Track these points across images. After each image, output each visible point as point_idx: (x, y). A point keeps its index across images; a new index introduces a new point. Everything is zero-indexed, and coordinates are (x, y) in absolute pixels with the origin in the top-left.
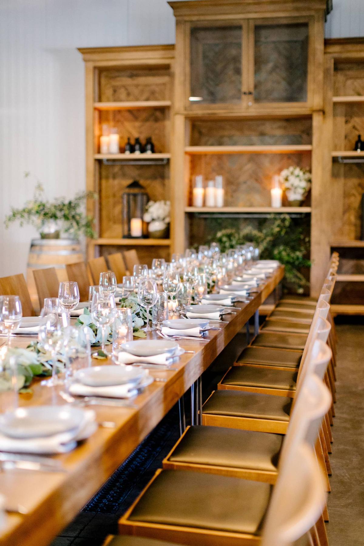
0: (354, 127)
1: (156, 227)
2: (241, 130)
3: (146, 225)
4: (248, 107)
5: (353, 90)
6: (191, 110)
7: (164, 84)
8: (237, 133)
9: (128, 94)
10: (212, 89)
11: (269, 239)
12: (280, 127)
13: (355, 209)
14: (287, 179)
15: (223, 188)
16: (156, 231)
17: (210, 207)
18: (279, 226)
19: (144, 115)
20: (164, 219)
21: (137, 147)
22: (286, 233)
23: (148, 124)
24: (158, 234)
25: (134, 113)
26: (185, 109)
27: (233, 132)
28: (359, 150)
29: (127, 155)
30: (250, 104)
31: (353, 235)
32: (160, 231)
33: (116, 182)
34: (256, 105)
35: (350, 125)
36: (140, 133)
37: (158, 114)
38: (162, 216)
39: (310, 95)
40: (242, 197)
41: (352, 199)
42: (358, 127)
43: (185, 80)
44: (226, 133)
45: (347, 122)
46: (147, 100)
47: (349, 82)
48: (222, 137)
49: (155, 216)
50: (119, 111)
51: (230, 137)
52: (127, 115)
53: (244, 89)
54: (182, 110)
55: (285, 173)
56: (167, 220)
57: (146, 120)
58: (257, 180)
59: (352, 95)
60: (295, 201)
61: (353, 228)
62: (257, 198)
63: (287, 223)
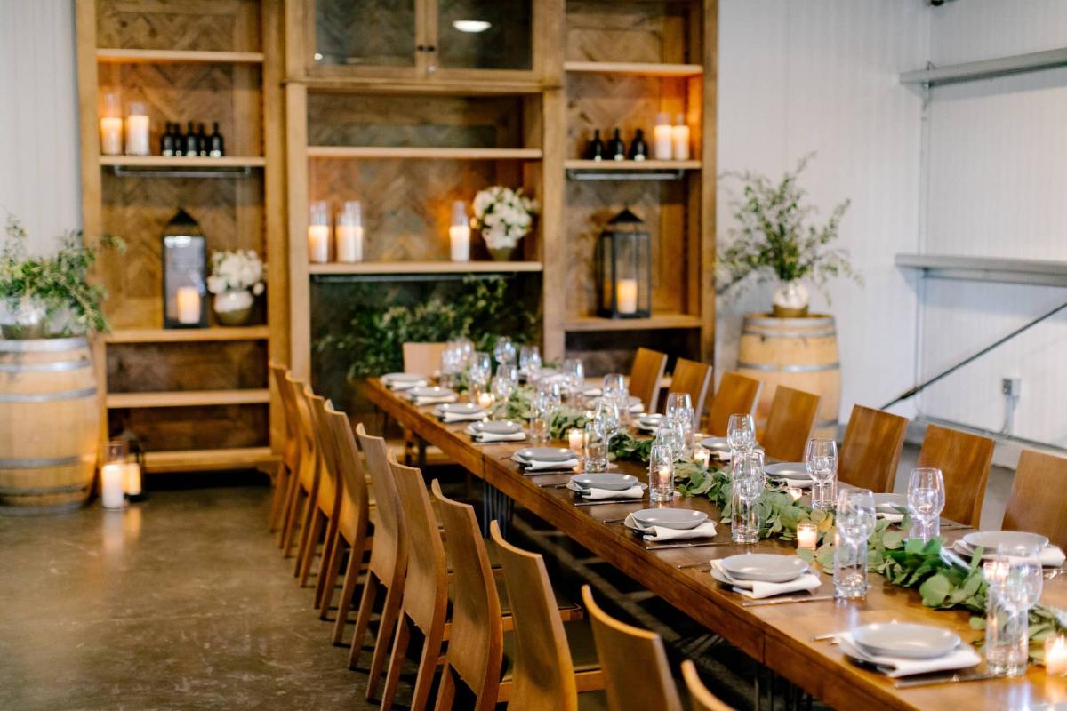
0: (583, 116)
1: (232, 303)
2: (384, 113)
3: (208, 298)
4: (428, 75)
5: (582, 48)
6: (320, 76)
7: (232, 17)
8: (378, 120)
9: (153, 33)
10: (336, 33)
11: (469, 321)
12: (457, 111)
13: (586, 260)
14: (490, 210)
15: (362, 225)
16: (235, 312)
17: (347, 263)
18: (484, 297)
19: (188, 76)
20: (250, 289)
21: (191, 142)
22: (498, 309)
23: (195, 95)
24: (239, 318)
25: (166, 72)
26: (308, 74)
27: (368, 117)
28: (598, 158)
29: (168, 159)
30: (432, 69)
31: (585, 307)
32: (242, 310)
33: (130, 211)
34: (442, 72)
35: (576, 111)
36: (181, 112)
37: (218, 74)
38: (248, 281)
39: (537, 58)
40: (389, 241)
41: (583, 242)
42: (590, 115)
43: (305, 16)
44: (356, 118)
45: (571, 105)
46: (194, 47)
47: (574, 34)
48: (349, 125)
49: (234, 282)
50: (134, 66)
51: (365, 125)
52: (152, 73)
53: (420, 40)
54: (301, 75)
55: (483, 199)
56: (258, 289)
57: (193, 86)
58: (415, 209)
59: (580, 60)
60: (504, 249)
61: (585, 296)
62: (418, 244)
63: (500, 292)
